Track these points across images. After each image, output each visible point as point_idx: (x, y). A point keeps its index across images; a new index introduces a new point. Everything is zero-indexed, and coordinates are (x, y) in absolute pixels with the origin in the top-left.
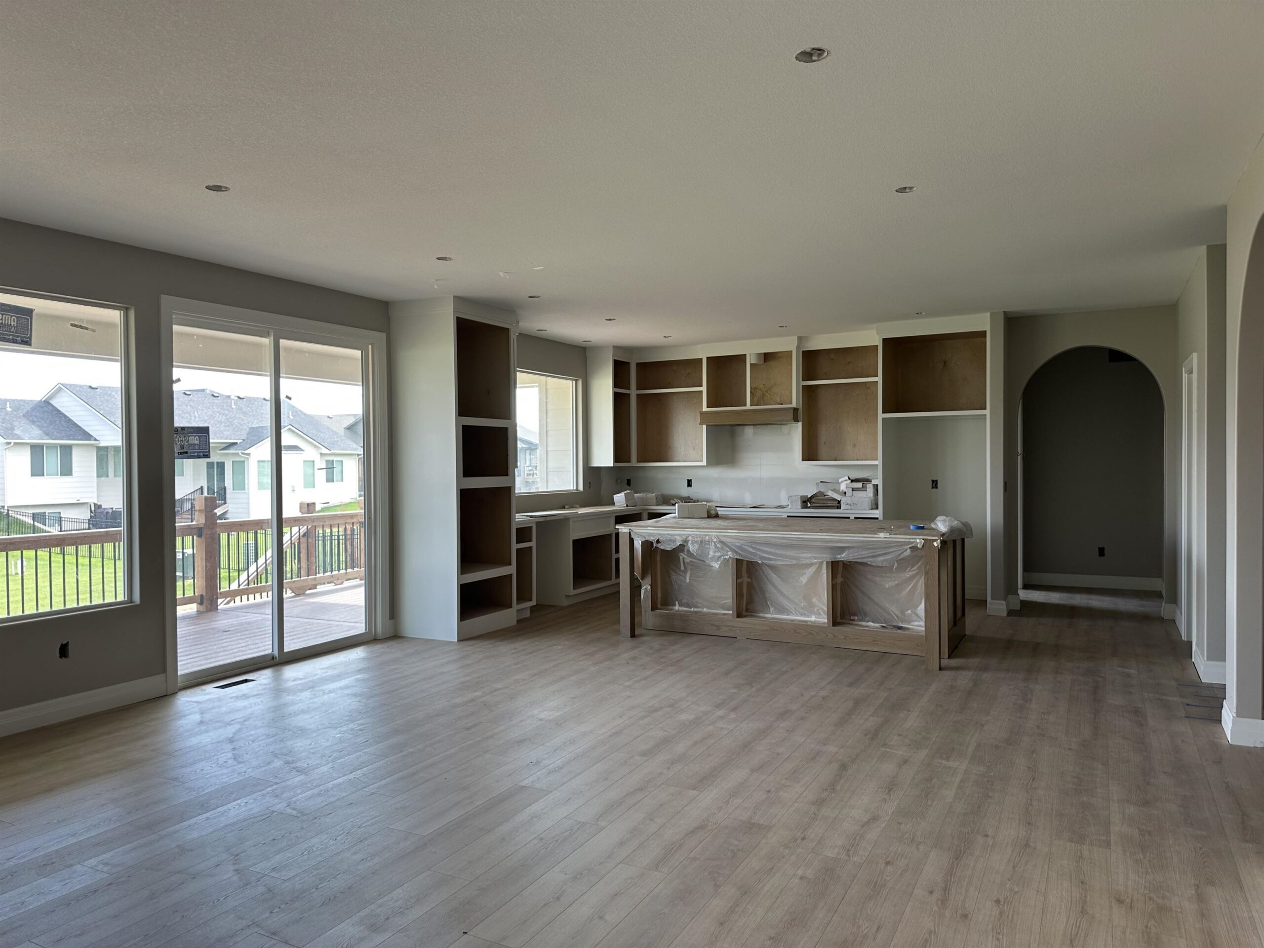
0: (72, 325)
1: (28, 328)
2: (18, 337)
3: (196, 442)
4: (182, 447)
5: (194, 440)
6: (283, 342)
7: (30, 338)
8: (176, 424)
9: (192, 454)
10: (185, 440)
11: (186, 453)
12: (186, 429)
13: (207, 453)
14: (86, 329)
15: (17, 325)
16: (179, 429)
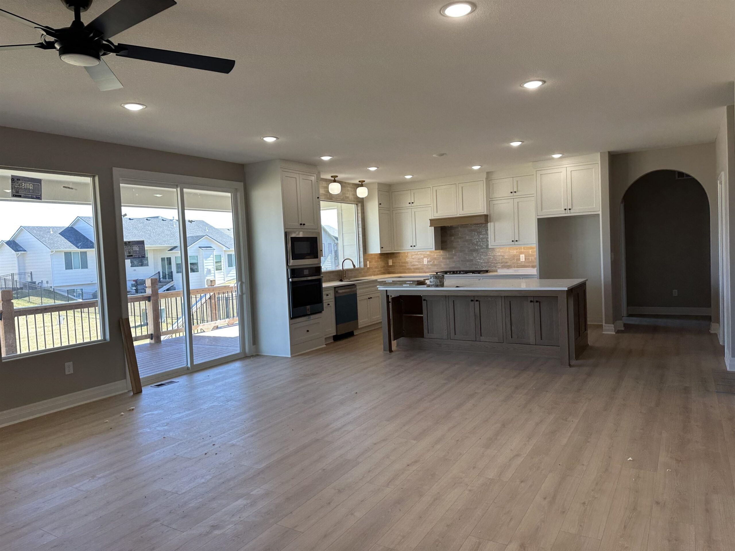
0: (64, 187)
1: (39, 190)
2: (34, 195)
3: (137, 249)
4: (130, 253)
5: (136, 248)
6: (185, 190)
7: (41, 195)
8: (125, 240)
9: (135, 256)
10: (131, 249)
11: (132, 256)
12: (131, 242)
13: (144, 255)
14: (72, 189)
15: (33, 188)
16: (127, 243)
